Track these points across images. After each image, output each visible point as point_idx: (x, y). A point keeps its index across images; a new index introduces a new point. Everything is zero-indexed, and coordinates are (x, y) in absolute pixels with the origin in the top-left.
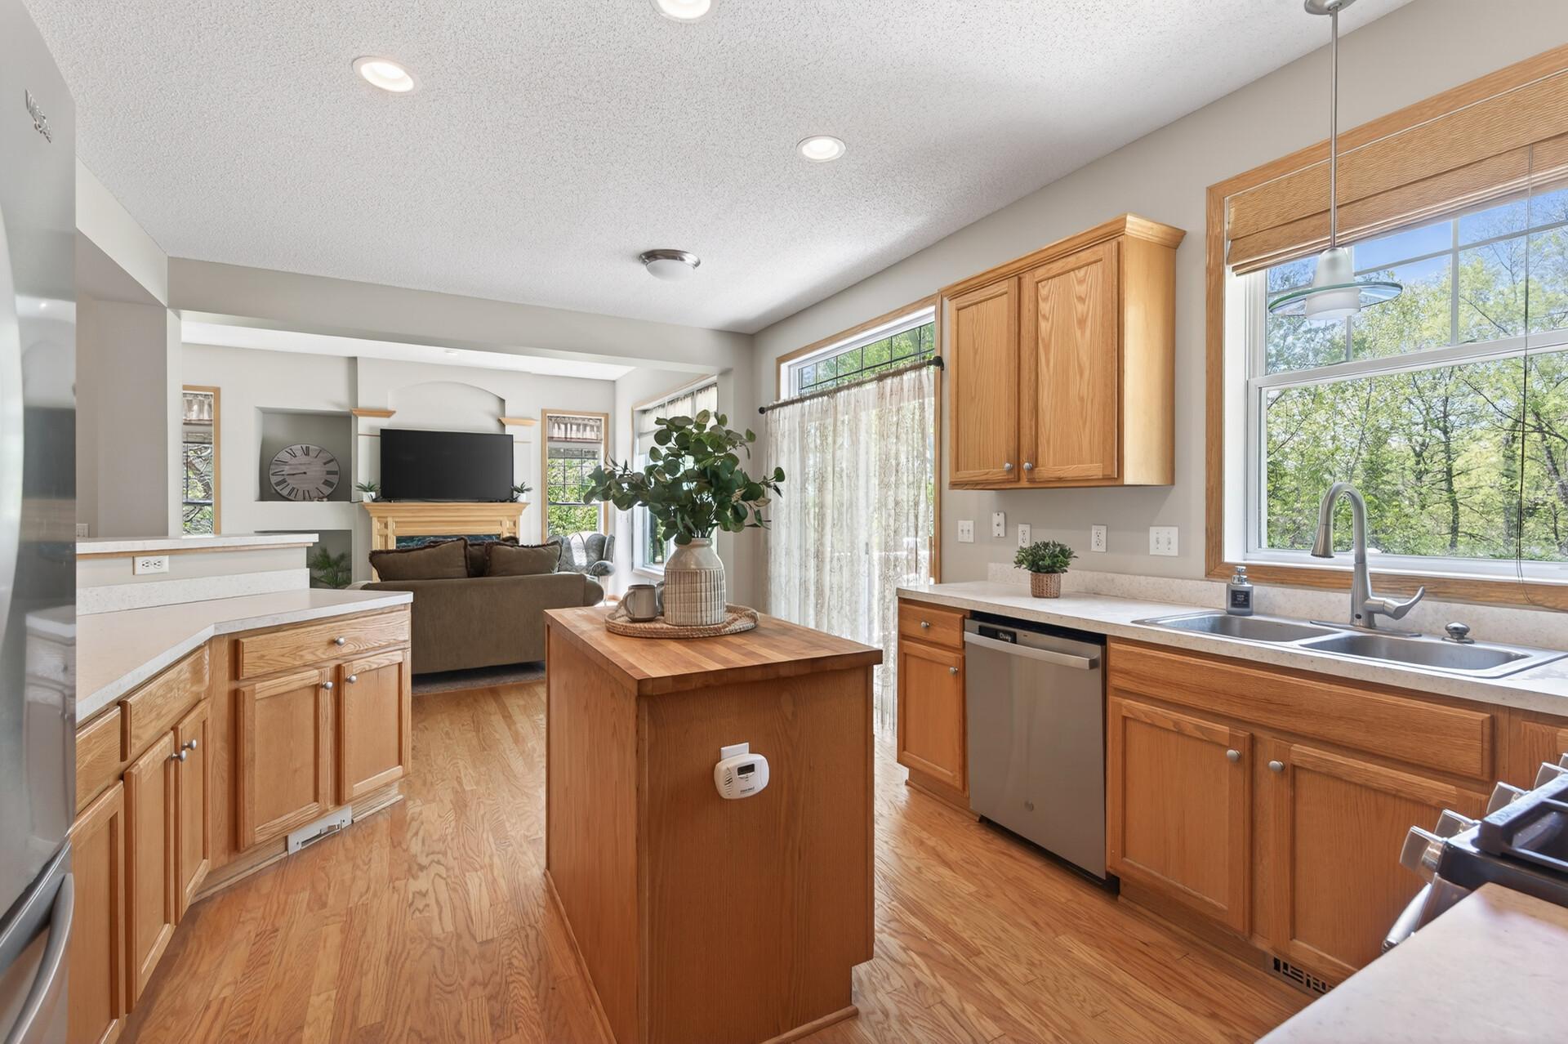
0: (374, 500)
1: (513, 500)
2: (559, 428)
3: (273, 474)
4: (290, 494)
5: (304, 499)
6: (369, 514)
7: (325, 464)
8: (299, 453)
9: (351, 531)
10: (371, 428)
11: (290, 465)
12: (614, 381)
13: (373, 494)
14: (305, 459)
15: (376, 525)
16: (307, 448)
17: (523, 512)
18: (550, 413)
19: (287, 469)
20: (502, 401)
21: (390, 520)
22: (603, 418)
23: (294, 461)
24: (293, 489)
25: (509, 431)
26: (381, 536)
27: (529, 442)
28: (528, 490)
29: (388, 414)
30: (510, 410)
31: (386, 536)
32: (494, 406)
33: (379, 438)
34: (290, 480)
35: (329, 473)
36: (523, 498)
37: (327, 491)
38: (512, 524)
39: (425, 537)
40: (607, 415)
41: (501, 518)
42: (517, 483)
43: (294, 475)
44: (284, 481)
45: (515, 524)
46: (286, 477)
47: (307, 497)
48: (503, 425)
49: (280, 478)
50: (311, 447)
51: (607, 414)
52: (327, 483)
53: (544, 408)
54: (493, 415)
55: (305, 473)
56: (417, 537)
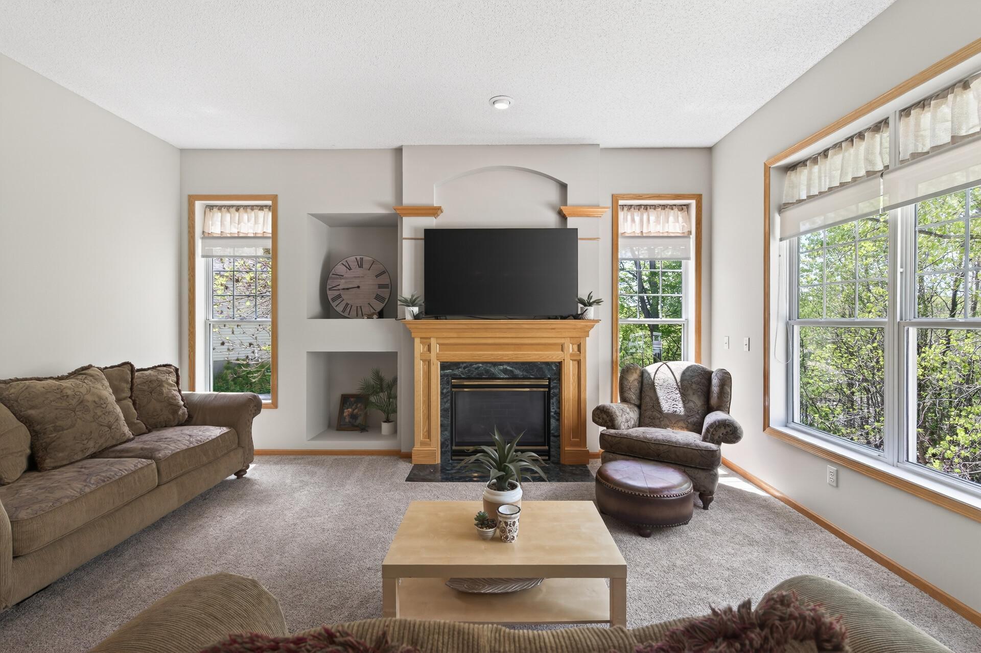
0: (416, 317)
1: (577, 317)
2: (633, 220)
3: (330, 289)
4: (344, 311)
5: (357, 317)
6: (411, 333)
7: (377, 276)
8: (354, 265)
9: (396, 353)
10: (416, 230)
11: (346, 278)
12: (710, 150)
13: (416, 310)
14: (358, 272)
15: (419, 348)
16: (362, 259)
17: (590, 333)
18: (623, 199)
19: (343, 284)
20: (563, 187)
21: (433, 342)
22: (693, 203)
23: (349, 274)
24: (347, 304)
25: (571, 223)
26: (424, 361)
27: (597, 239)
28: (598, 302)
29: (434, 211)
30: (573, 198)
31: (429, 362)
32: (553, 195)
33: (423, 241)
34: (346, 296)
35: (381, 286)
36: (591, 313)
37: (379, 306)
38: (576, 347)
39: (471, 364)
40: (699, 198)
41: (562, 341)
42: (583, 293)
43: (348, 289)
44: (339, 296)
45: (579, 350)
46: (341, 292)
47: (359, 314)
48: (563, 217)
49: (337, 293)
50: (365, 258)
51: (700, 196)
52: (379, 298)
53: (615, 192)
54: (553, 207)
55: (358, 287)
56: (463, 363)
